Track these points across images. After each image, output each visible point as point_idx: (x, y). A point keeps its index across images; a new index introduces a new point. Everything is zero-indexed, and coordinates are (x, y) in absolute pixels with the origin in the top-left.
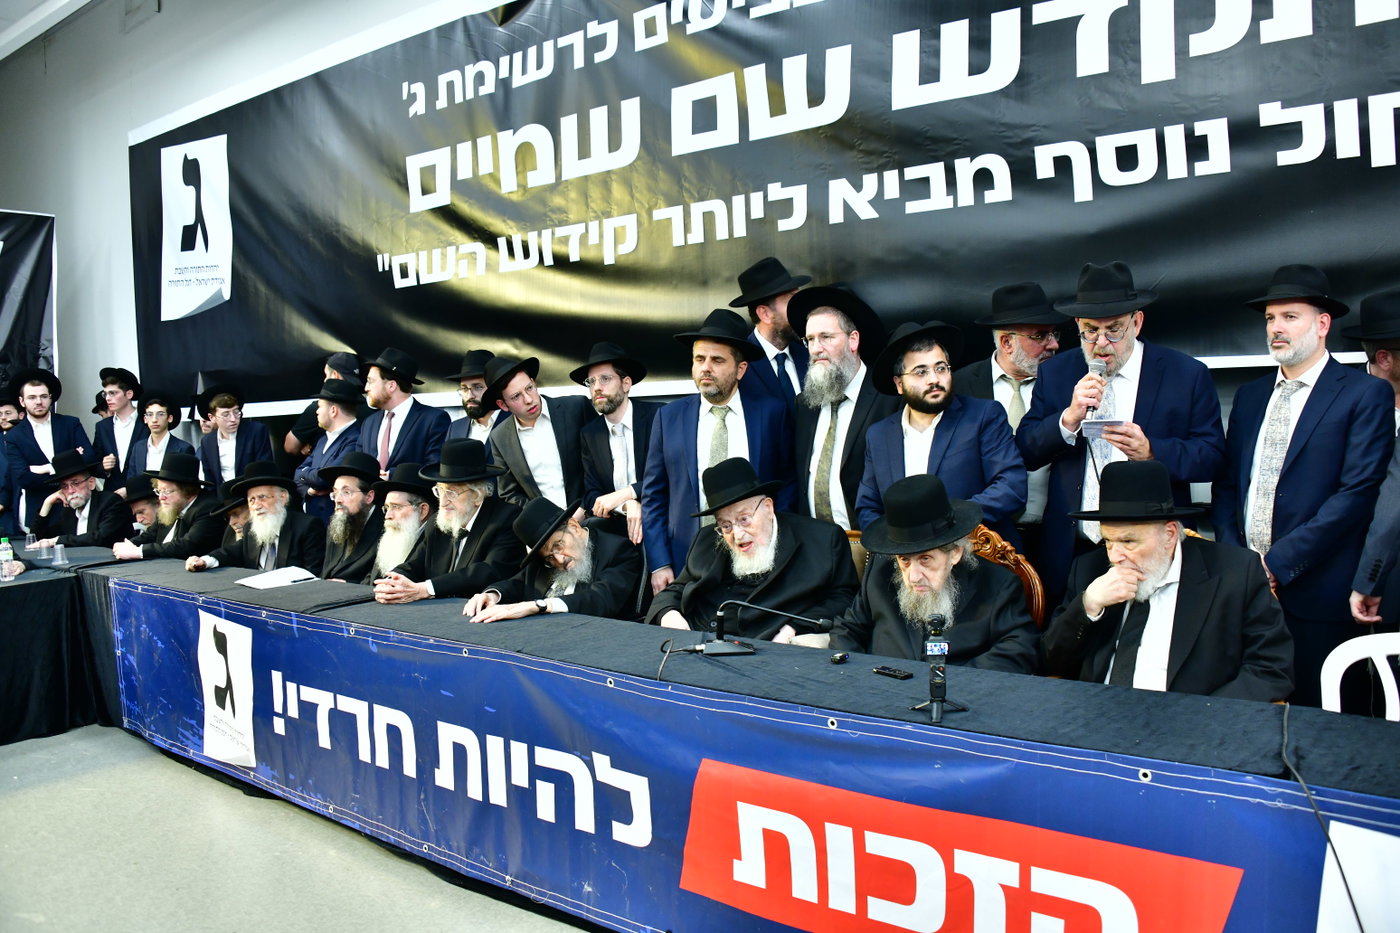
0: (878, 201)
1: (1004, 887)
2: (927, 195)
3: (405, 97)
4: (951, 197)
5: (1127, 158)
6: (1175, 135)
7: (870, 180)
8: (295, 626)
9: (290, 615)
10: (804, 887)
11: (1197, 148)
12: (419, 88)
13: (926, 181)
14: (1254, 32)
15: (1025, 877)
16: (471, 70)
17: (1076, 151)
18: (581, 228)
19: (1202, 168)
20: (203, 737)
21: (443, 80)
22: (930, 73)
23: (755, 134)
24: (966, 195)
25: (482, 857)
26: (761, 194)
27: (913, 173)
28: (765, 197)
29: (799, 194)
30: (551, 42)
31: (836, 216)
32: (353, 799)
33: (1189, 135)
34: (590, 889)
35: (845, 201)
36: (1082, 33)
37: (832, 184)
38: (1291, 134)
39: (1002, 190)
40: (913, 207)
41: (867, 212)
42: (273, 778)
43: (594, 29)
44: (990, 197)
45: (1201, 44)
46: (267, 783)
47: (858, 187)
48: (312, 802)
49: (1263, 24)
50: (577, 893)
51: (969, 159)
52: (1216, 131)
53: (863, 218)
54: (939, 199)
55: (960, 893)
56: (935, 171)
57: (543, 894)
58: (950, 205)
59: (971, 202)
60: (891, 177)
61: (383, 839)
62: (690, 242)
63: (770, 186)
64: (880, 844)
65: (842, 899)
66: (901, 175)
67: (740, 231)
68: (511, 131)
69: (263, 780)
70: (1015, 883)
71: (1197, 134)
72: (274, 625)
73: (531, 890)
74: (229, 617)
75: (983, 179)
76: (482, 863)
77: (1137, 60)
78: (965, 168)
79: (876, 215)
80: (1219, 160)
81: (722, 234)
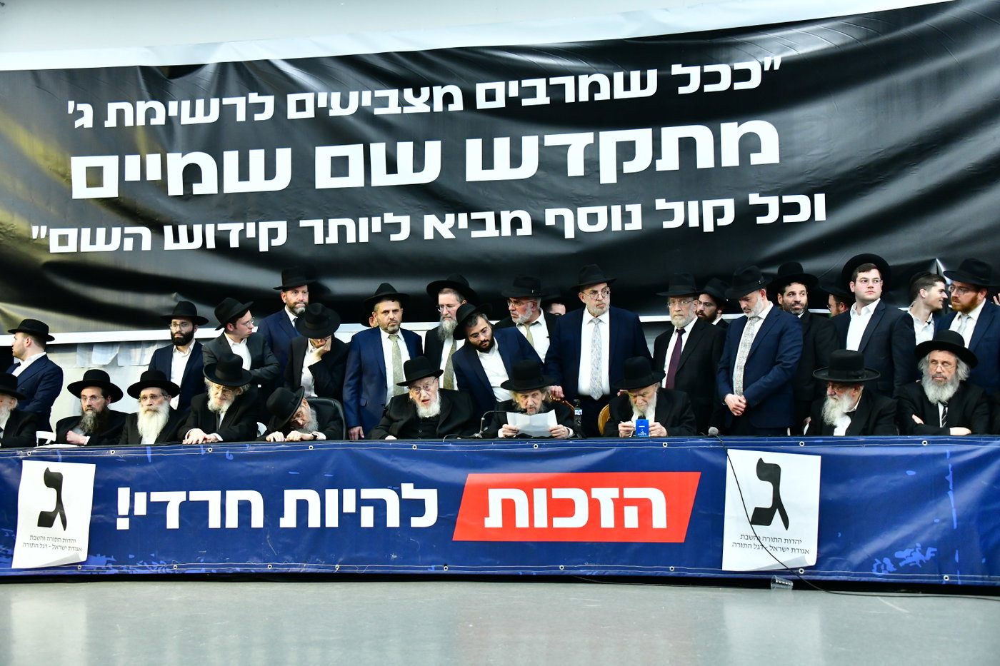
0: (454, 229)
1: (613, 499)
2: (484, 228)
3: (70, 111)
4: (498, 231)
5: (593, 218)
6: (616, 210)
7: (450, 218)
8: (149, 455)
9: (146, 449)
10: (522, 521)
11: (626, 217)
12: (87, 109)
13: (483, 221)
14: (653, 165)
15: (621, 493)
16: (142, 106)
17: (567, 213)
18: (240, 226)
19: (628, 227)
20: (12, 556)
21: (112, 108)
22: (488, 163)
23: (375, 183)
24: (506, 230)
25: (317, 560)
26: (379, 218)
27: (475, 216)
28: (382, 220)
29: (405, 221)
30: (218, 100)
31: (429, 235)
32: (201, 555)
33: (623, 210)
34: (395, 557)
35: (434, 229)
36: (570, 153)
37: (426, 217)
38: (670, 214)
39: (526, 230)
40: (475, 234)
41: (448, 235)
42: (108, 562)
43: (254, 98)
44: (520, 232)
45: (629, 167)
46: (98, 568)
47: (443, 220)
48: (153, 568)
49: (657, 161)
50: (388, 561)
51: (509, 212)
52: (635, 210)
53: (446, 237)
54: (490, 231)
55: (594, 506)
56: (489, 217)
57: (363, 568)
58: (498, 235)
59: (509, 234)
60: (463, 217)
61: (230, 572)
62: (327, 243)
63: (385, 214)
64: (558, 493)
65: (541, 522)
66: (469, 216)
67: (364, 238)
68: (181, 154)
69: (94, 568)
70: (617, 496)
71: (627, 210)
72: (124, 458)
73: (355, 568)
74: (64, 460)
75: (516, 223)
76: (318, 562)
77: (598, 172)
78: (506, 217)
79: (454, 237)
80: (636, 224)
81: (351, 238)
